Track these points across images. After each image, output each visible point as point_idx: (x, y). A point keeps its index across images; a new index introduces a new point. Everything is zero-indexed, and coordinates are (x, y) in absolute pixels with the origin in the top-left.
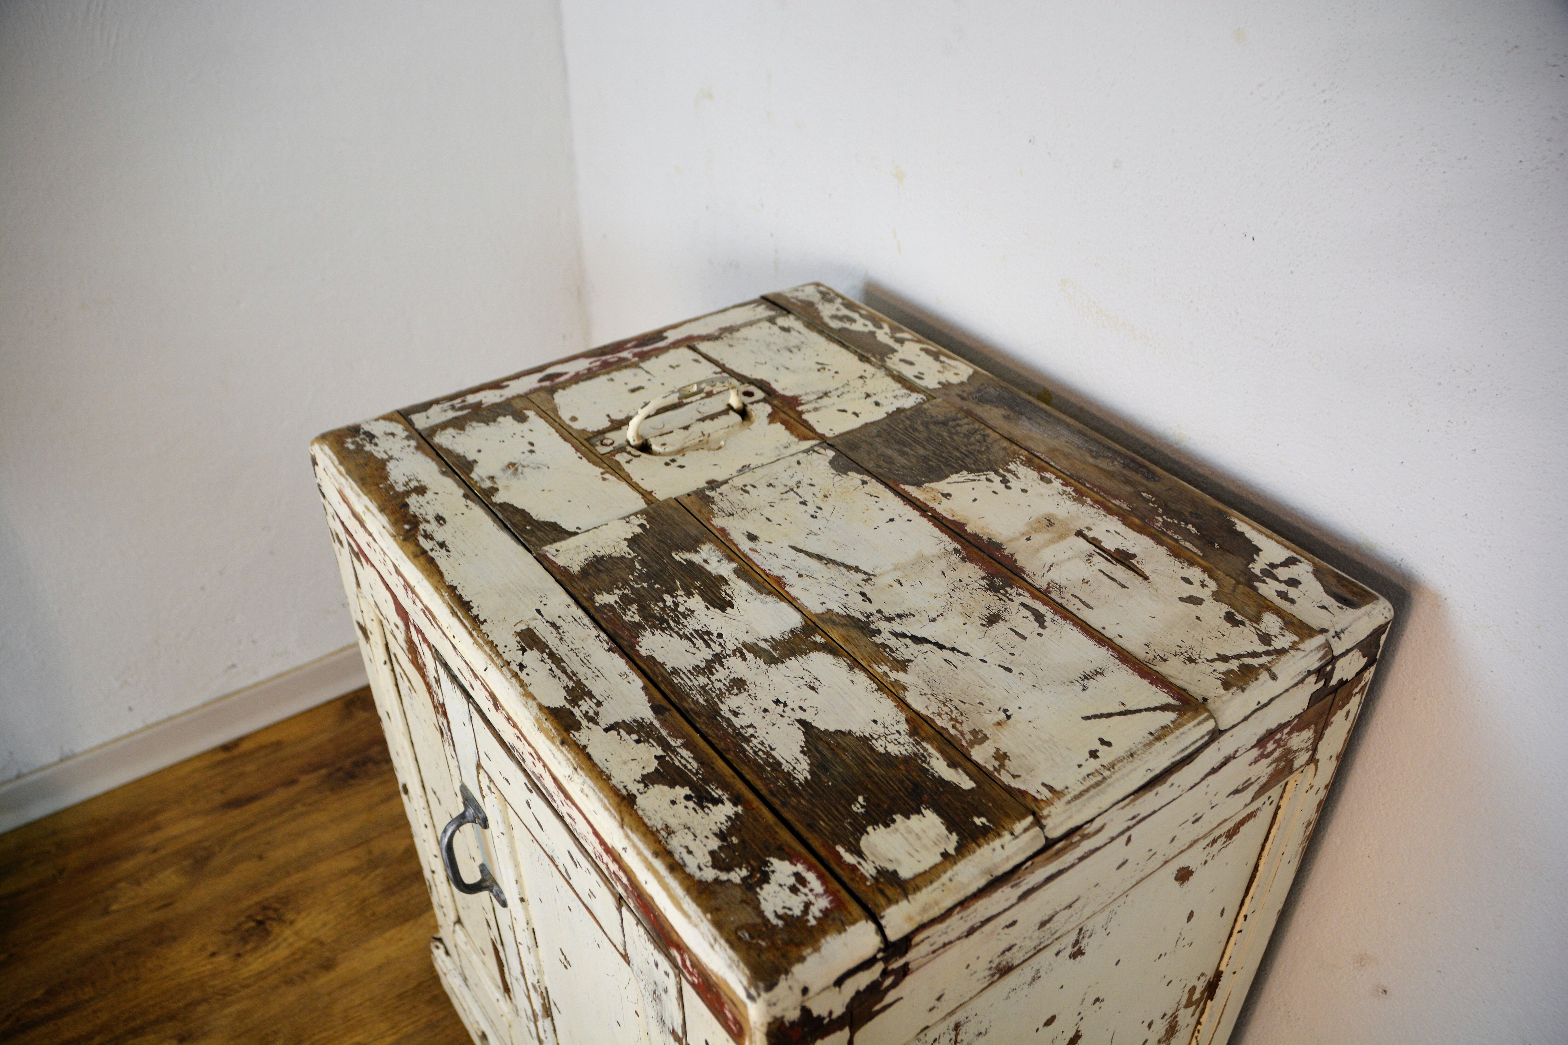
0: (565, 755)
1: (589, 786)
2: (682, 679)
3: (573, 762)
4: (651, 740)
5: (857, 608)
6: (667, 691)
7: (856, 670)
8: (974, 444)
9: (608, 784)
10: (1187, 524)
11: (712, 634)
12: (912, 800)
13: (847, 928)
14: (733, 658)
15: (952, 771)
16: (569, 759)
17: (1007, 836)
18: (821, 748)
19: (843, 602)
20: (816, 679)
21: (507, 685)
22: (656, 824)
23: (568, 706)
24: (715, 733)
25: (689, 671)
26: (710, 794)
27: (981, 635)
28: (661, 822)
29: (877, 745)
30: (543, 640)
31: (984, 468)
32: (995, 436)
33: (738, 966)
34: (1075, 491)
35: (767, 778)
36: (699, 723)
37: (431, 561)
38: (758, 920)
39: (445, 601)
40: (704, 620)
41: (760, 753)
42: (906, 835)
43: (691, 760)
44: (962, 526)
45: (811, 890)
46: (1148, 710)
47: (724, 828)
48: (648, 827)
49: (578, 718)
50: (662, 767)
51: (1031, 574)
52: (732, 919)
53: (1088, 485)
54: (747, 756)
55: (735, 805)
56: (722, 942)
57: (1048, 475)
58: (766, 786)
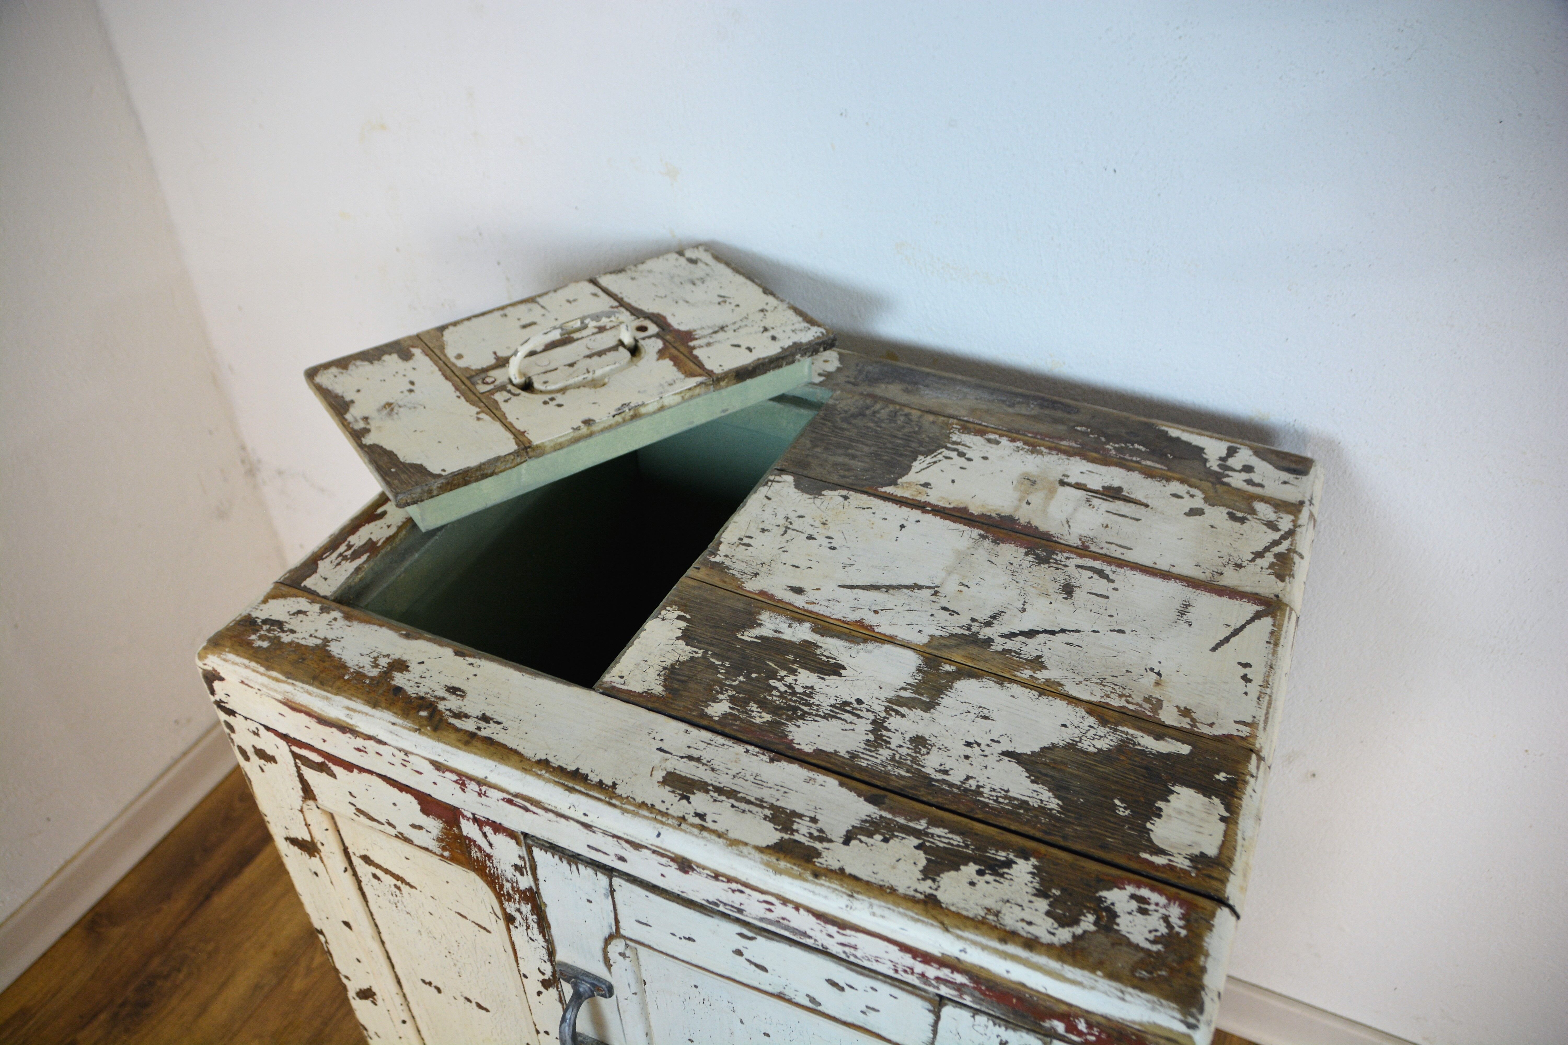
0: (829, 887)
1: (880, 906)
2: (867, 760)
3: (844, 890)
4: (896, 834)
5: (955, 625)
6: (866, 778)
7: (1006, 684)
8: (903, 427)
9: (898, 896)
10: (1133, 444)
11: (851, 703)
12: (1157, 784)
13: (1212, 922)
14: (891, 719)
15: (1161, 742)
16: (835, 889)
17: (1252, 780)
18: (1044, 771)
19: (936, 623)
20: (980, 707)
21: (702, 842)
22: (976, 912)
23: (786, 836)
24: (946, 799)
25: (864, 749)
26: (997, 860)
27: (1072, 609)
28: (979, 908)
29: (1085, 746)
30: (696, 778)
31: (933, 448)
32: (914, 412)
33: (1161, 1005)
34: (1025, 443)
35: (1028, 820)
36: (922, 795)
37: (489, 741)
38: (1141, 955)
39: (548, 781)
40: (832, 692)
41: (1001, 800)
42: (1178, 816)
43: (950, 836)
44: (965, 510)
45: (1157, 904)
46: (1249, 622)
47: (1037, 886)
48: (972, 919)
49: (807, 843)
50: (930, 855)
51: (1059, 536)
52: (1120, 965)
53: (1030, 435)
54: (993, 808)
55: (1027, 859)
56: (1130, 990)
57: (991, 436)
58: (1034, 827)
